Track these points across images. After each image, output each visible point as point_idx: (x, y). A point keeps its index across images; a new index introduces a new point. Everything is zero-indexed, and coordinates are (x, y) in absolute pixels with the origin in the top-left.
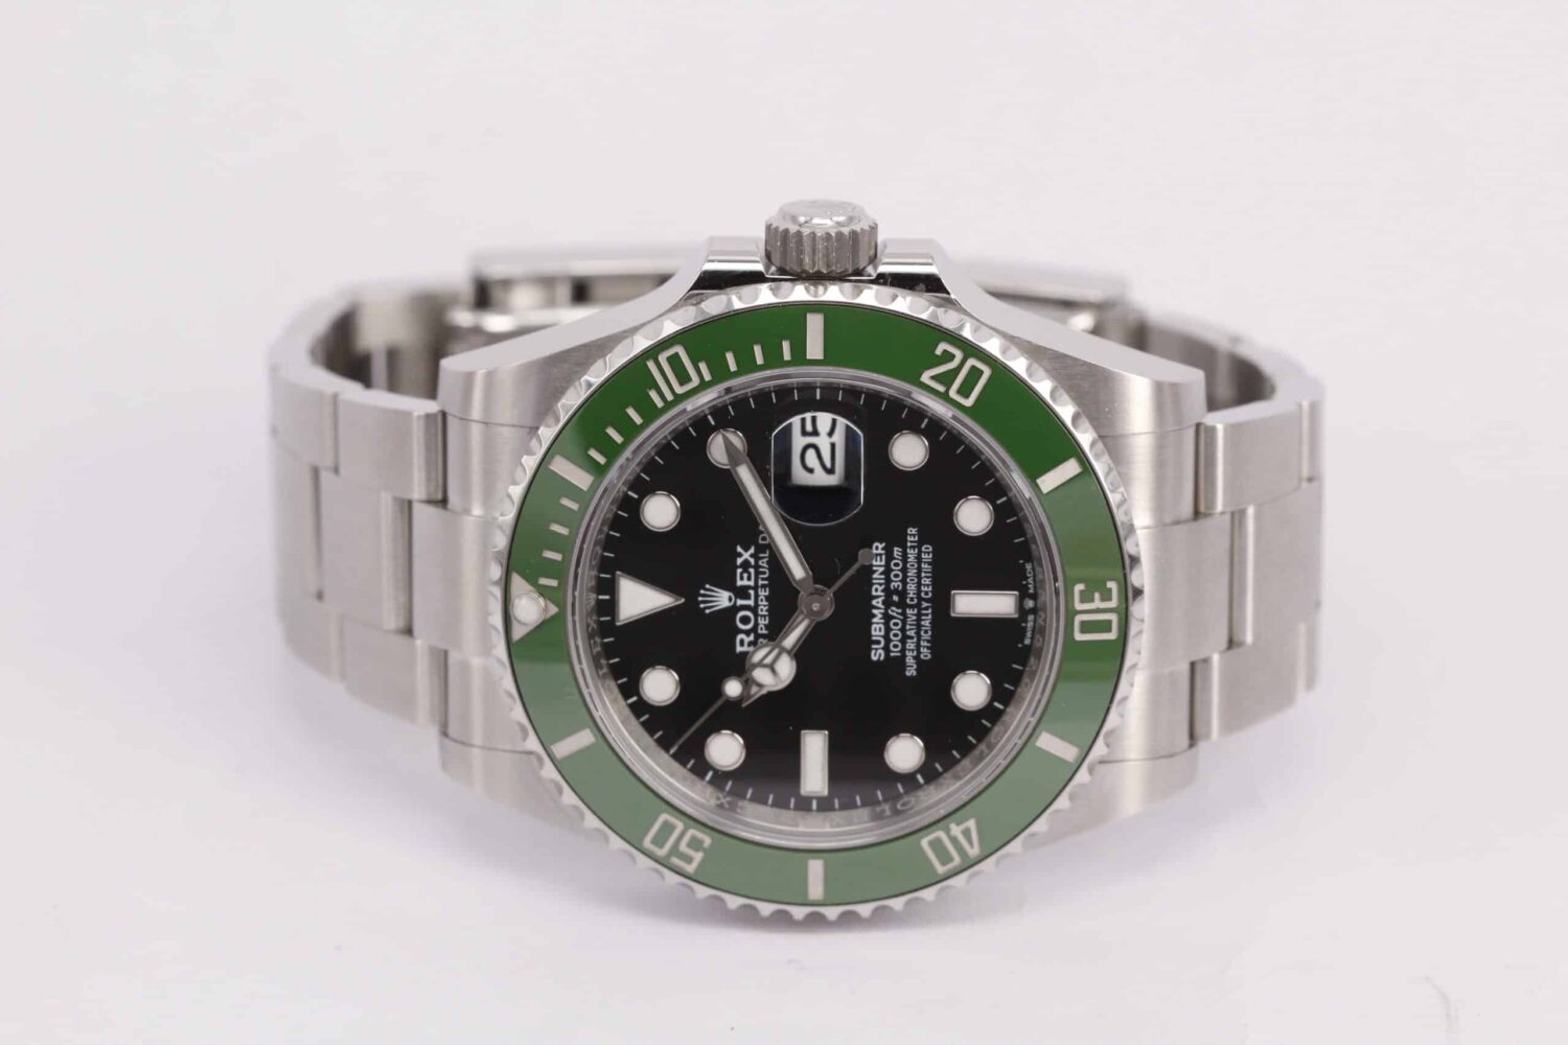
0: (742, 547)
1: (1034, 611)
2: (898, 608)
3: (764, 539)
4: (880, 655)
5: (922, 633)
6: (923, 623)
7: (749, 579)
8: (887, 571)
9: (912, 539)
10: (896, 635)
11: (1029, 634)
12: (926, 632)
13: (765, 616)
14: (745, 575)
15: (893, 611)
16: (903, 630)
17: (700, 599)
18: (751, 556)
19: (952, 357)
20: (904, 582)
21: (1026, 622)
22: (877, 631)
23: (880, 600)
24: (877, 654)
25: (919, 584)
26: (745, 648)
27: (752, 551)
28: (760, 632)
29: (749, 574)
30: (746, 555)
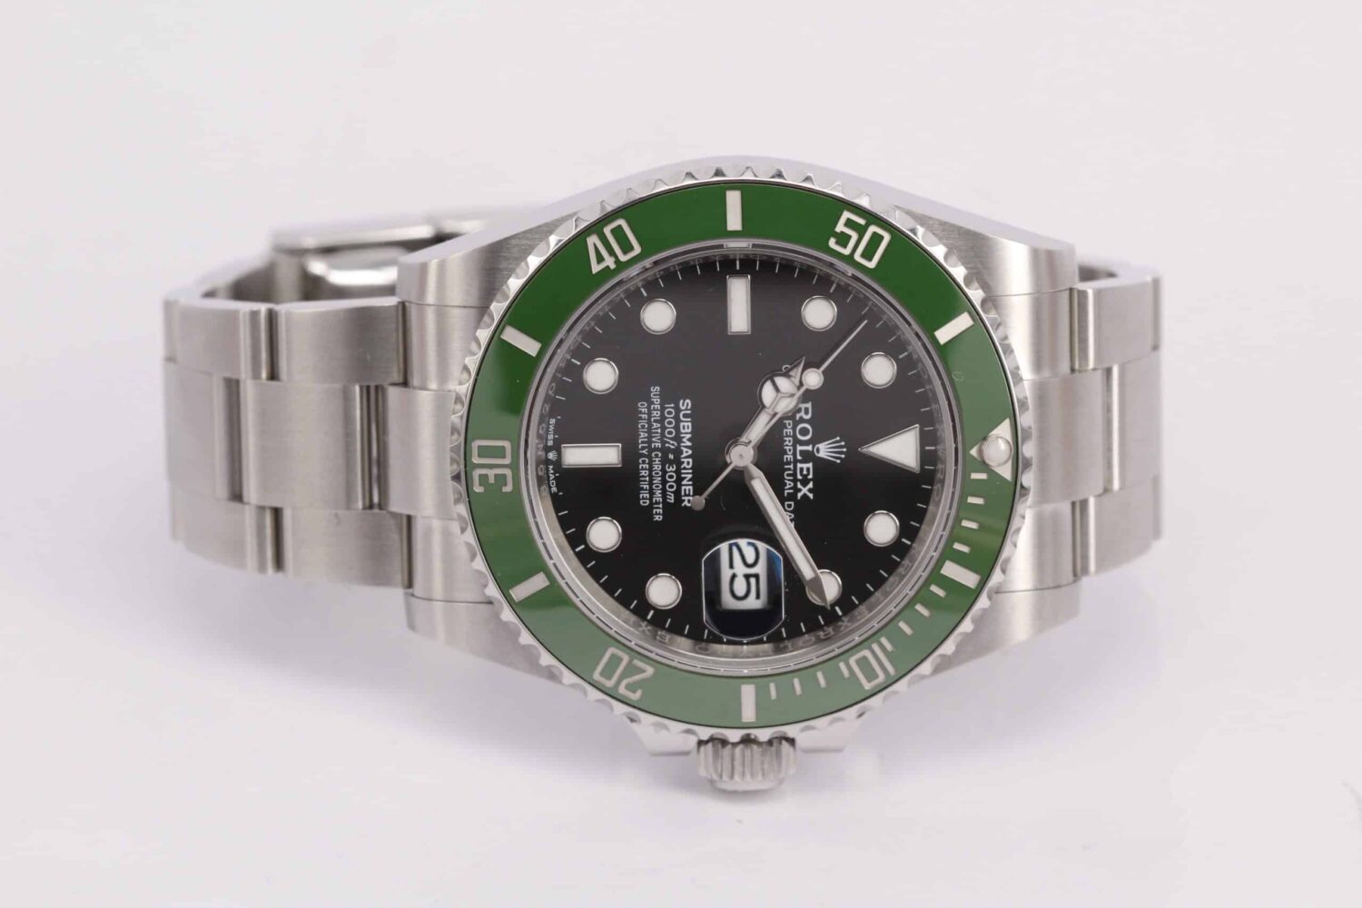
0: (808, 497)
1: (547, 449)
2: (669, 448)
3: (789, 506)
4: (683, 405)
5: (646, 426)
6: (646, 435)
7: (802, 469)
8: (679, 480)
9: (658, 511)
10: (670, 423)
11: (552, 428)
12: (643, 427)
13: (787, 436)
14: (805, 472)
15: (673, 445)
16: (663, 428)
17: (845, 450)
18: (800, 490)
19: (628, 687)
20: (664, 472)
21: (554, 440)
22: (687, 427)
23: (685, 455)
24: (686, 404)
25: (651, 470)
26: (803, 406)
27: (800, 495)
28: (791, 422)
29: (801, 474)
30: (805, 490)
